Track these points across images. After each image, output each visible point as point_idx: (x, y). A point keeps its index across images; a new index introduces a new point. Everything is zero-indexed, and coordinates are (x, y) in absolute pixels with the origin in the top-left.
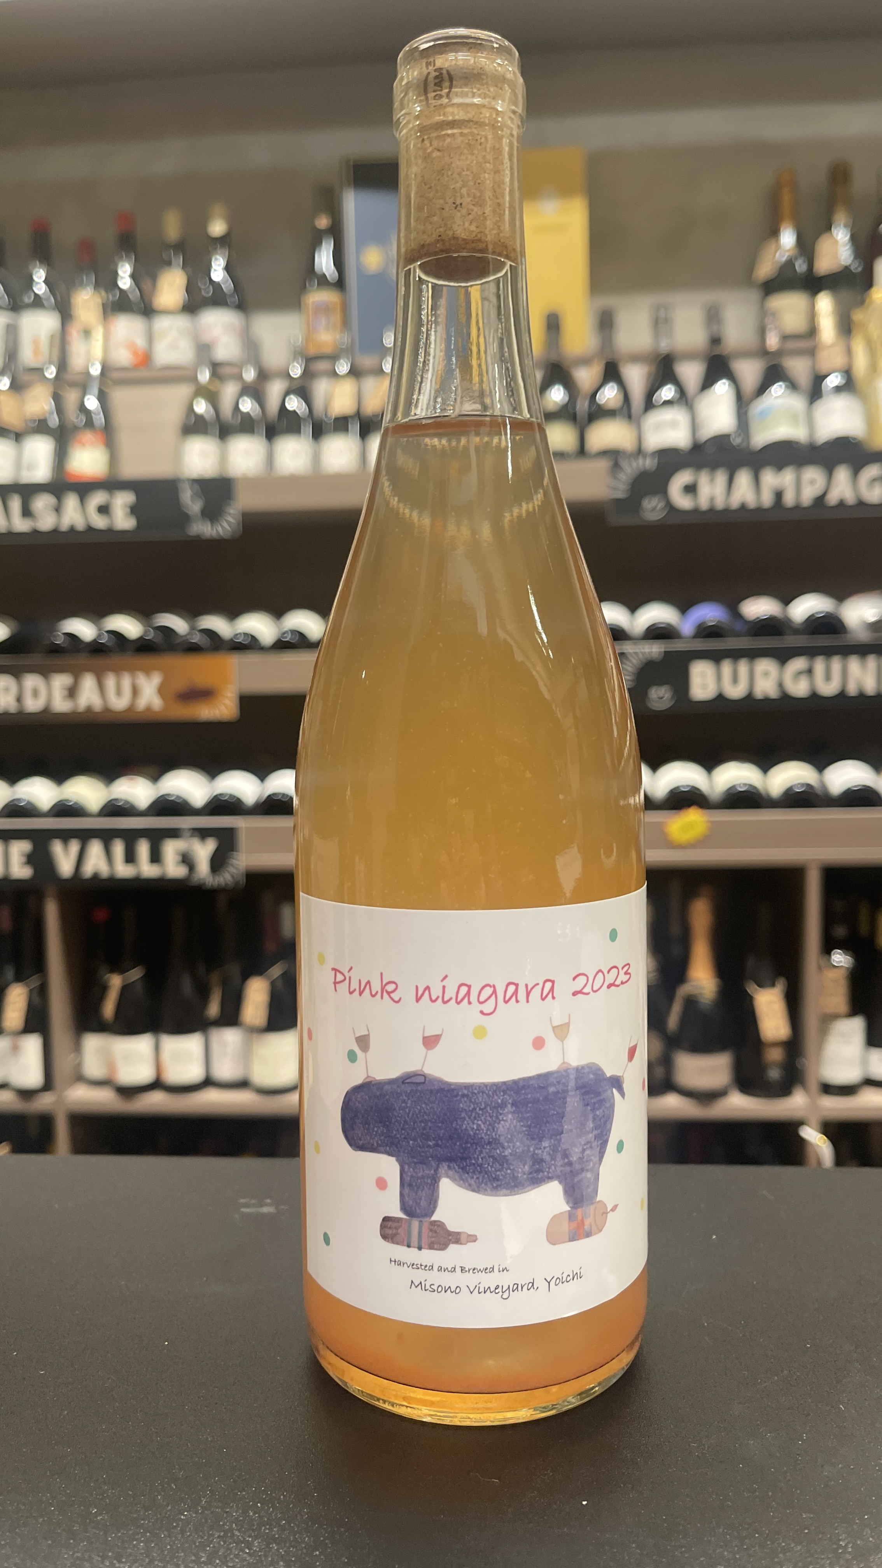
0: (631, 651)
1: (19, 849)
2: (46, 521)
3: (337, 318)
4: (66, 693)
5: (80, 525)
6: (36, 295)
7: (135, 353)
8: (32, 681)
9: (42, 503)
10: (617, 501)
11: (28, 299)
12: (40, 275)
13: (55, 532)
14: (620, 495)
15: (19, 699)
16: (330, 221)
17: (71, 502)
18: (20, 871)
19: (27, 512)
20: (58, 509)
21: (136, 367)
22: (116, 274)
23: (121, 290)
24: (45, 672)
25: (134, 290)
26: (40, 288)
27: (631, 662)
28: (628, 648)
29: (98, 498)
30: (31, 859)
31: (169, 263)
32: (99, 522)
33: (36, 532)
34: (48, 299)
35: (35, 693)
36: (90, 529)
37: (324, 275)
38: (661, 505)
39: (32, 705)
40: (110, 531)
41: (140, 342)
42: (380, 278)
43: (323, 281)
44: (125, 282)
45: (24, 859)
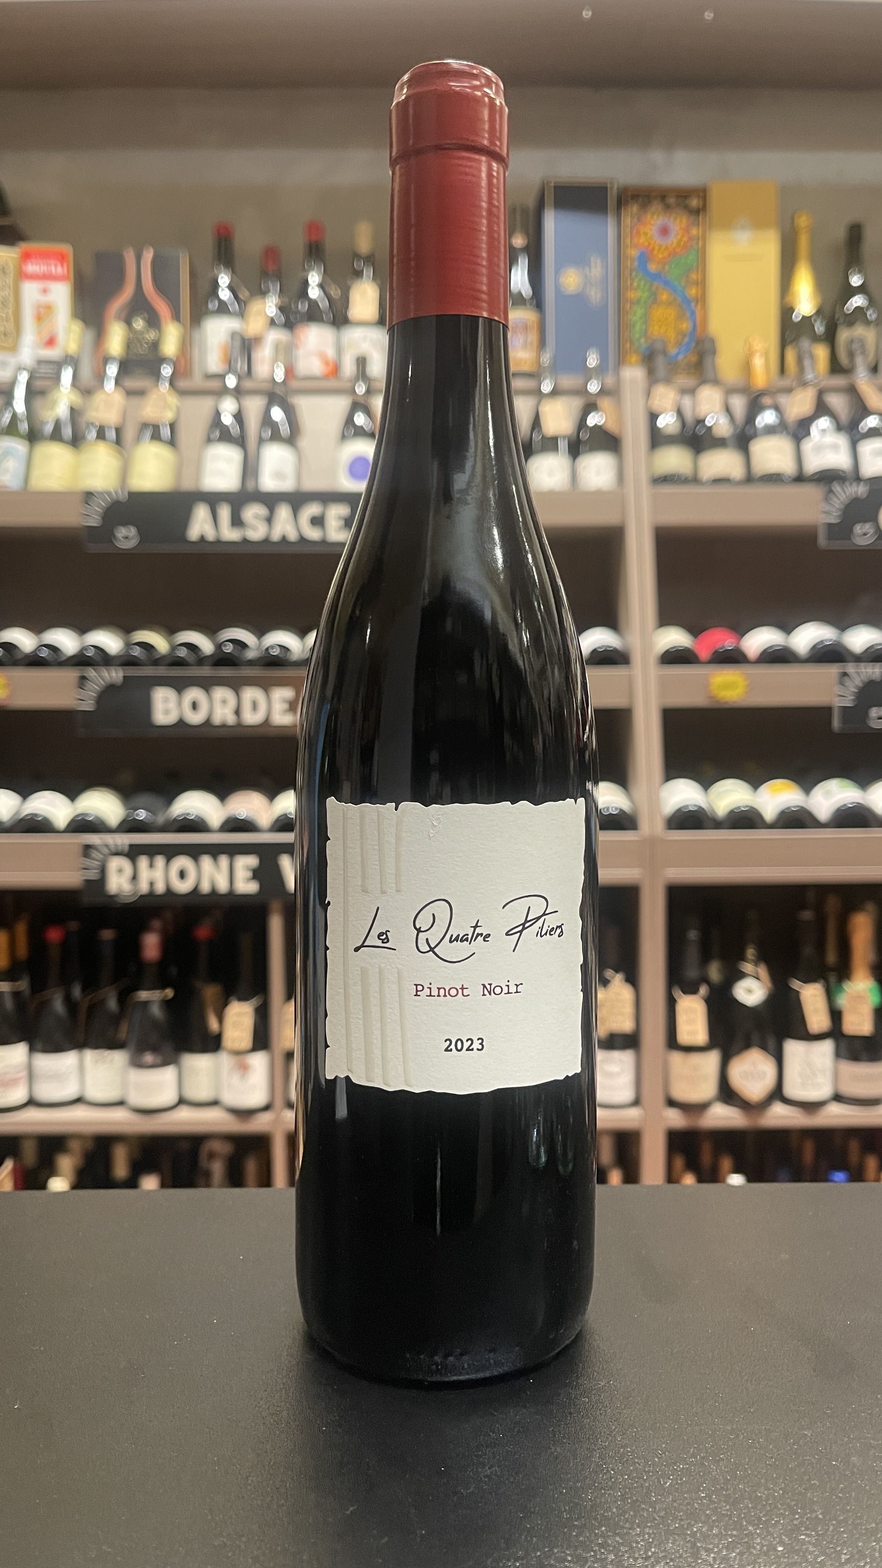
0: (853, 671)
1: (246, 863)
2: (256, 531)
3: (533, 337)
4: (286, 706)
5: (292, 536)
6: (221, 302)
7: (327, 363)
8: (250, 694)
9: (253, 513)
10: (830, 526)
11: (213, 305)
12: (224, 280)
13: (266, 541)
14: (833, 519)
15: (237, 712)
16: (526, 242)
17: (284, 512)
18: (246, 886)
19: (237, 521)
20: (269, 520)
21: (326, 377)
22: (306, 284)
23: (309, 300)
24: (266, 685)
25: (324, 299)
26: (225, 294)
27: (854, 682)
28: (851, 668)
29: (312, 510)
30: (256, 874)
31: (358, 274)
32: (313, 534)
33: (245, 541)
34: (232, 304)
35: (255, 706)
36: (303, 540)
37: (520, 293)
38: (872, 531)
39: (251, 718)
40: (324, 542)
41: (331, 353)
42: (580, 298)
43: (519, 300)
44: (314, 293)
45: (250, 874)
